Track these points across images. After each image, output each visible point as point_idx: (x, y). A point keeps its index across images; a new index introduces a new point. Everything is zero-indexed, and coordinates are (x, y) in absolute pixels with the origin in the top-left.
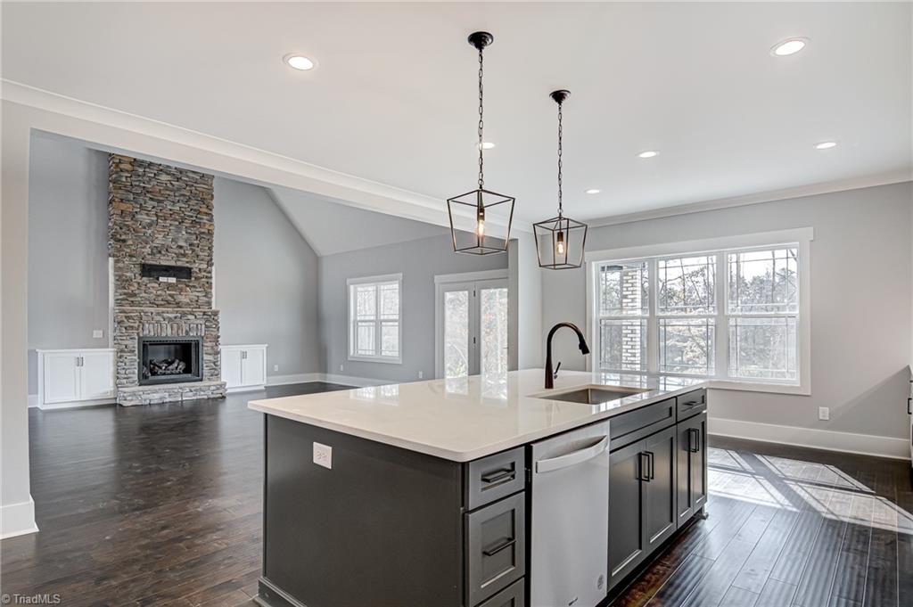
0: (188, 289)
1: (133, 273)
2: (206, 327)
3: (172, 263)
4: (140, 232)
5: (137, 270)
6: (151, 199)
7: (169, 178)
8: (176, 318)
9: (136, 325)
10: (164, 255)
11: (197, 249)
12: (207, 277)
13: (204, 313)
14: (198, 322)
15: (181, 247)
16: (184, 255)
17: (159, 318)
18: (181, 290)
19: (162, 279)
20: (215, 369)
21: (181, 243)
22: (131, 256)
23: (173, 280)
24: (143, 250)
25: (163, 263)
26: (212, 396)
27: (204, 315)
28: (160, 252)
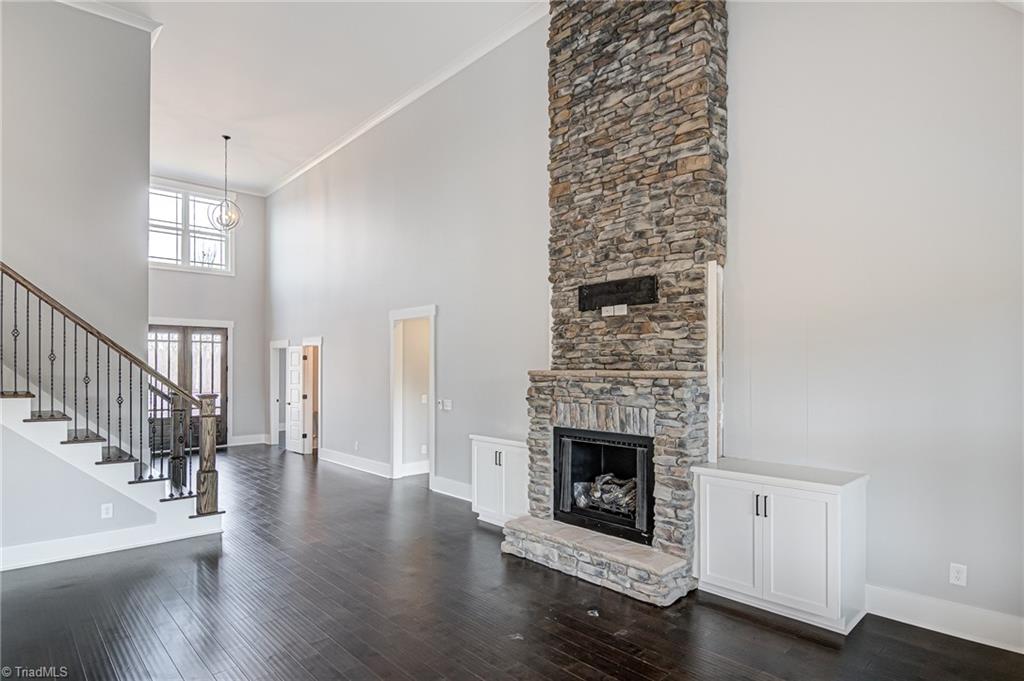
0: (654, 324)
1: (570, 309)
2: (660, 416)
3: (625, 274)
4: (580, 228)
5: (574, 302)
6: (595, 156)
7: (620, 94)
8: (602, 391)
9: (548, 404)
10: (614, 260)
11: (668, 228)
12: (693, 291)
13: (655, 381)
14: (641, 402)
15: (640, 235)
16: (645, 250)
17: (576, 392)
18: (640, 329)
19: (607, 311)
20: (677, 527)
21: (640, 226)
22: (568, 276)
23: (622, 310)
24: (583, 260)
25: (612, 277)
26: (630, 593)
27: (654, 385)
28: (606, 257)
